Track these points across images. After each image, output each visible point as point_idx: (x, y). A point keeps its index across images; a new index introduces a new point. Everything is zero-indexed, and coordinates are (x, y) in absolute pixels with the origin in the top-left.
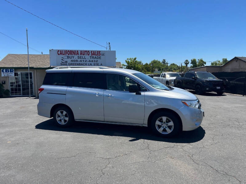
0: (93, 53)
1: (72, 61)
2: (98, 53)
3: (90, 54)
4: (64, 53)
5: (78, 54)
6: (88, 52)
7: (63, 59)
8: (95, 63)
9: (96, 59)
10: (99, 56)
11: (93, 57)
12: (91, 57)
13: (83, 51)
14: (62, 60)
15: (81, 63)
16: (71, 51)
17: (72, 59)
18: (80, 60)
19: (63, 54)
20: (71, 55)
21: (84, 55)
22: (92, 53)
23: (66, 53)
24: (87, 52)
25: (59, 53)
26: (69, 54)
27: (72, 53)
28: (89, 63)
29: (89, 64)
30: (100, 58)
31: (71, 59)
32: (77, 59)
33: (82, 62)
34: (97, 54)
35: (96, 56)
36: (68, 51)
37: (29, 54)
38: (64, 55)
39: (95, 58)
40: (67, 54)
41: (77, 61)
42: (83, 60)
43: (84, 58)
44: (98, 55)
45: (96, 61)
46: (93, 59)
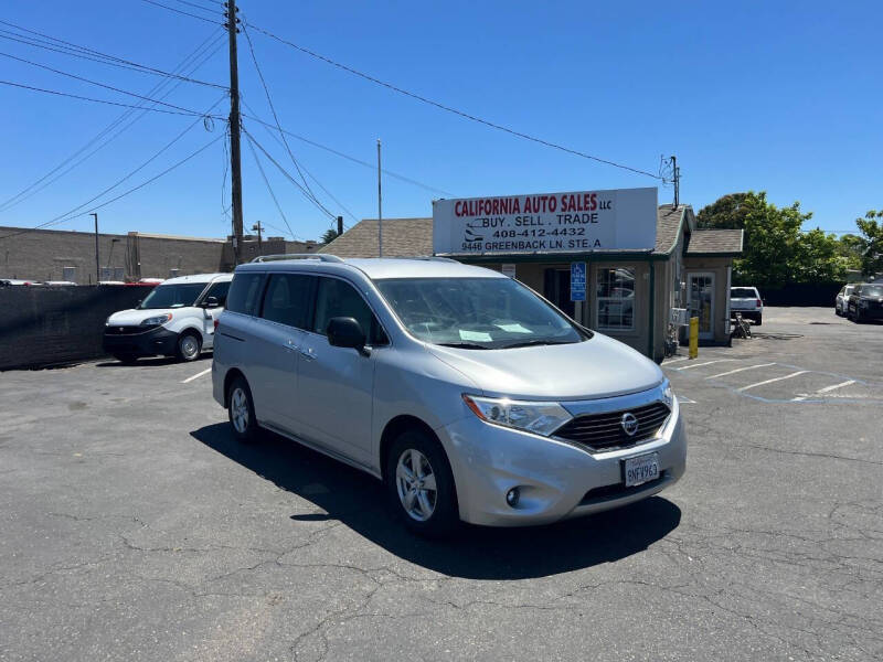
0: (567, 201)
1: (497, 234)
2: (586, 202)
3: (560, 206)
4: (474, 211)
5: (517, 209)
6: (553, 202)
7: (470, 229)
8: (576, 237)
9: (577, 225)
10: (590, 213)
11: (567, 219)
12: (563, 218)
13: (534, 199)
14: (468, 232)
15: (525, 240)
16: (496, 201)
17: (499, 228)
18: (522, 229)
19: (472, 214)
20: (496, 216)
21: (536, 211)
22: (564, 203)
23: (481, 208)
24: (547, 202)
25: (460, 210)
26: (488, 213)
27: (499, 208)
28: (554, 238)
29: (554, 244)
30: (592, 219)
31: (496, 229)
32: (513, 227)
33: (531, 239)
34: (582, 205)
35: (580, 213)
36: (488, 201)
37: (383, 218)
38: (475, 217)
39: (577, 219)
40: (483, 212)
41: (513, 234)
42: (534, 231)
43: (535, 221)
44: (587, 209)
45: (577, 232)
46: (568, 226)
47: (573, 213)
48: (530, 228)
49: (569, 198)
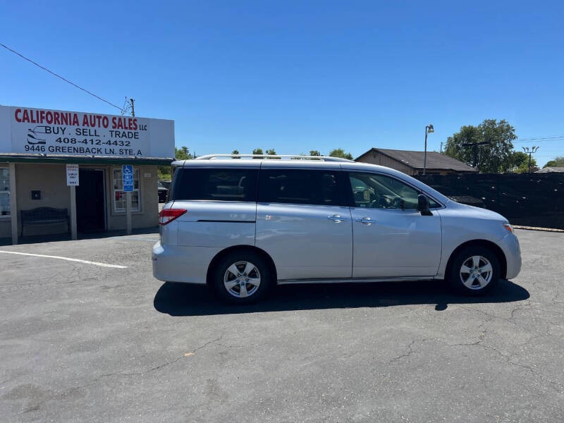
0: (117, 121)
1: (60, 141)
2: (130, 124)
3: (111, 124)
4: (35, 118)
5: (76, 122)
6: (105, 121)
7: (32, 134)
8: (124, 147)
9: (124, 139)
10: (133, 131)
11: (117, 134)
12: (114, 133)
13: (91, 116)
14: (29, 135)
15: (85, 146)
16: (56, 113)
17: (60, 135)
18: (82, 138)
19: (33, 121)
20: (57, 125)
21: (93, 125)
22: (114, 122)
23: (42, 118)
24: (101, 120)
25: (20, 116)
26: (50, 122)
27: (60, 119)
28: (108, 147)
29: (108, 151)
30: (135, 136)
31: (58, 136)
32: (74, 135)
33: (89, 145)
34: (127, 126)
35: (126, 131)
36: (49, 113)
38: (36, 124)
39: (124, 135)
40: (44, 121)
41: (74, 141)
42: (92, 140)
43: (92, 133)
44: (131, 128)
45: (125, 144)
46: (118, 139)
47: (121, 130)
48: (89, 138)
49: (117, 119)
